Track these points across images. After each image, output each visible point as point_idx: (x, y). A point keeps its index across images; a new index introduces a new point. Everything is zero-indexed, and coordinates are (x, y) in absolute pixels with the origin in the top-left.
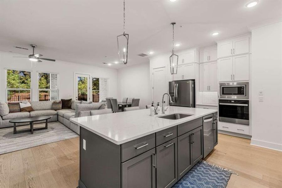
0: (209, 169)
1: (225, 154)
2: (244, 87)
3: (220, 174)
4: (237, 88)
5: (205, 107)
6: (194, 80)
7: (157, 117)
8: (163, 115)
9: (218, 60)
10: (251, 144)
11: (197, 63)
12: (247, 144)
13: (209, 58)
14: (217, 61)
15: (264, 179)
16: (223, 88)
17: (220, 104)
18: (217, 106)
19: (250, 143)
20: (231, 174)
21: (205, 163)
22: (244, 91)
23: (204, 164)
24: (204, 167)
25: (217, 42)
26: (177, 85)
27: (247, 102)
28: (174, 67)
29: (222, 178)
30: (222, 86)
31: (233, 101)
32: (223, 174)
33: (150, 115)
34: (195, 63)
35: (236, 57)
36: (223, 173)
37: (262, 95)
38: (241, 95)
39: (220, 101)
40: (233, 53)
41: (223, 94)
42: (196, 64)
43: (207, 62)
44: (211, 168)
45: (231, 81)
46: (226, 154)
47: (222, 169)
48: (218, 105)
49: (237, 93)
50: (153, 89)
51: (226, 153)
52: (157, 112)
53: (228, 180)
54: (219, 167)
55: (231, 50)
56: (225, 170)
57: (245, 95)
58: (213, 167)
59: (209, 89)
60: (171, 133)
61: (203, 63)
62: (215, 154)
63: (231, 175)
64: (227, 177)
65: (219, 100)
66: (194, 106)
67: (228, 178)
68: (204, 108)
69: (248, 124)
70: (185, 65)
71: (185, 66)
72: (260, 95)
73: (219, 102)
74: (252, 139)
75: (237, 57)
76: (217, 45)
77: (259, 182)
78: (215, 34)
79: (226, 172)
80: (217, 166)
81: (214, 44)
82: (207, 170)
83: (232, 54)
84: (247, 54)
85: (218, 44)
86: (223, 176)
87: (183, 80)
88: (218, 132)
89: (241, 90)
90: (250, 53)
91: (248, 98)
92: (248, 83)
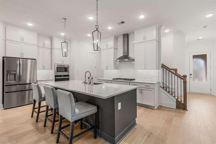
4: (64, 68)
16: (57, 68)
17: (56, 78)
22: (67, 70)
26: (21, 62)
27: (68, 76)
31: (63, 76)
34: (36, 45)
41: (57, 71)
43: (42, 47)
48: (54, 79)
49: (64, 71)
57: (68, 72)
65: (55, 75)
71: (25, 45)
87: (23, 58)
89: (66, 69)
90: (70, 50)
91: (69, 74)
92: (69, 66)
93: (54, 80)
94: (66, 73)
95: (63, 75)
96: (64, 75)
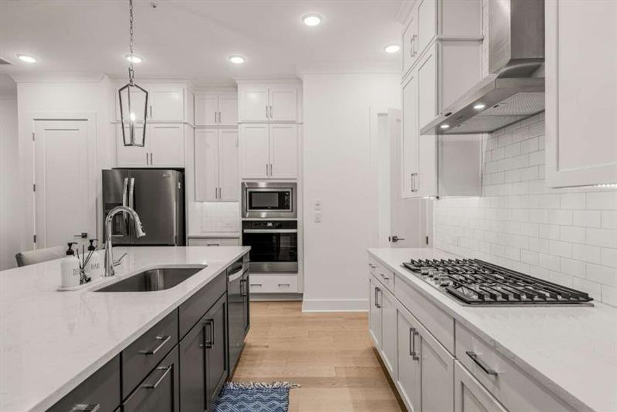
0: (243, 399)
1: (266, 349)
2: (289, 192)
3: (269, 400)
4: (277, 194)
5: (209, 242)
6: (182, 171)
7: (91, 290)
8: (112, 280)
9: (239, 126)
10: (303, 311)
11: (190, 125)
12: (297, 314)
13: (218, 116)
14: (236, 127)
15: (338, 376)
16: (251, 193)
17: (246, 231)
18: (238, 238)
19: (300, 309)
20: (288, 389)
21: (232, 387)
22: (288, 201)
23: (230, 391)
24: (233, 398)
25: (238, 82)
26: (133, 180)
27: (294, 224)
28: (136, 125)
29: (274, 408)
30: (249, 190)
31: (270, 224)
32: (274, 398)
33: (62, 290)
34: (185, 123)
35: (275, 125)
36: (275, 395)
37: (319, 209)
38: (284, 209)
39: (245, 224)
40: (269, 115)
41: (251, 208)
42: (186, 126)
44: (247, 394)
45: (267, 177)
46: (267, 347)
47: (270, 386)
48: (240, 235)
49: (277, 206)
50: (34, 193)
51: (267, 344)
52: (88, 275)
53: (287, 406)
54: (264, 384)
55: (267, 107)
56: (275, 385)
57: (291, 210)
58: (252, 389)
59: (218, 196)
60: (163, 334)
61: (204, 127)
62: (246, 355)
63: (288, 392)
64: (284, 400)
65: (243, 222)
66: (183, 241)
67: (284, 404)
68: (209, 245)
69: (294, 270)
70: (154, 125)
71: (155, 127)
72: (316, 209)
73: (243, 228)
74: (304, 300)
75: (278, 125)
76: (237, 91)
77: (334, 384)
78: (237, 60)
79: (279, 390)
80: (259, 384)
81: (231, 86)
82: (241, 404)
83: (267, 117)
84: (293, 122)
85: (239, 86)
86: (276, 402)
87: (149, 167)
88: (251, 300)
89: (283, 198)
90: (300, 121)
91: (296, 217)
92: (296, 184)
93: (241, 240)
94: (283, 216)
95: (270, 222)
96: (273, 222)
